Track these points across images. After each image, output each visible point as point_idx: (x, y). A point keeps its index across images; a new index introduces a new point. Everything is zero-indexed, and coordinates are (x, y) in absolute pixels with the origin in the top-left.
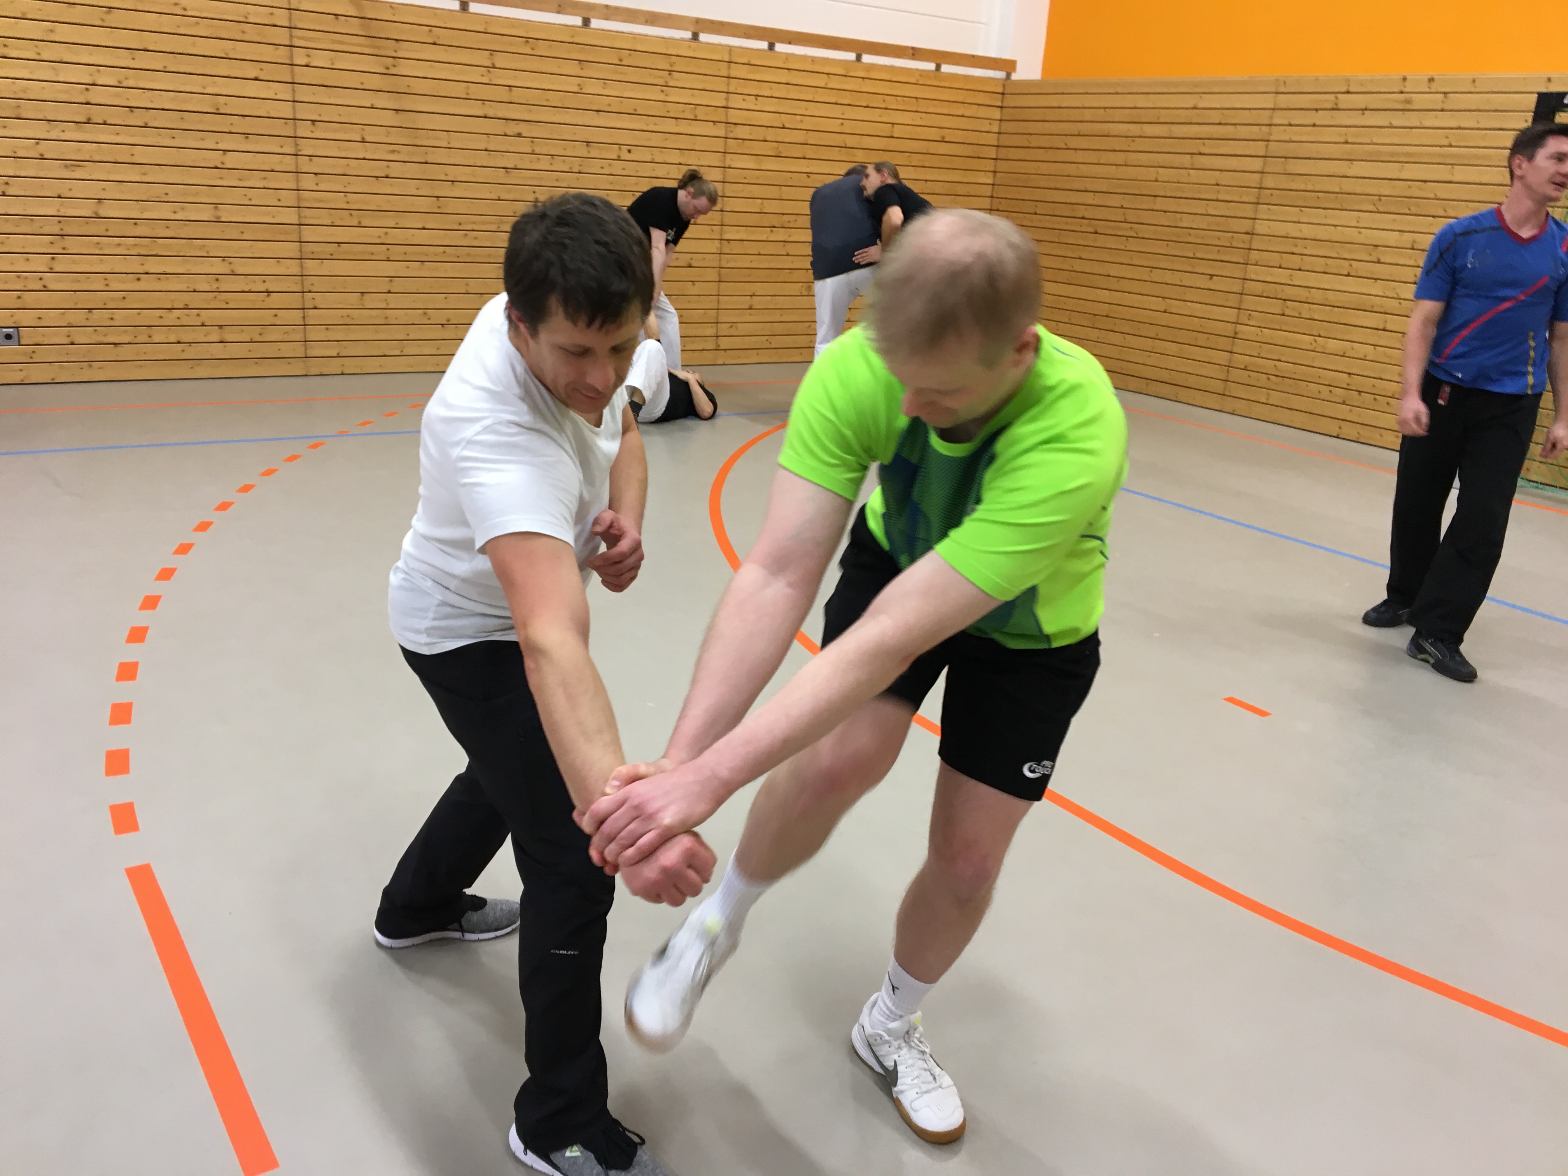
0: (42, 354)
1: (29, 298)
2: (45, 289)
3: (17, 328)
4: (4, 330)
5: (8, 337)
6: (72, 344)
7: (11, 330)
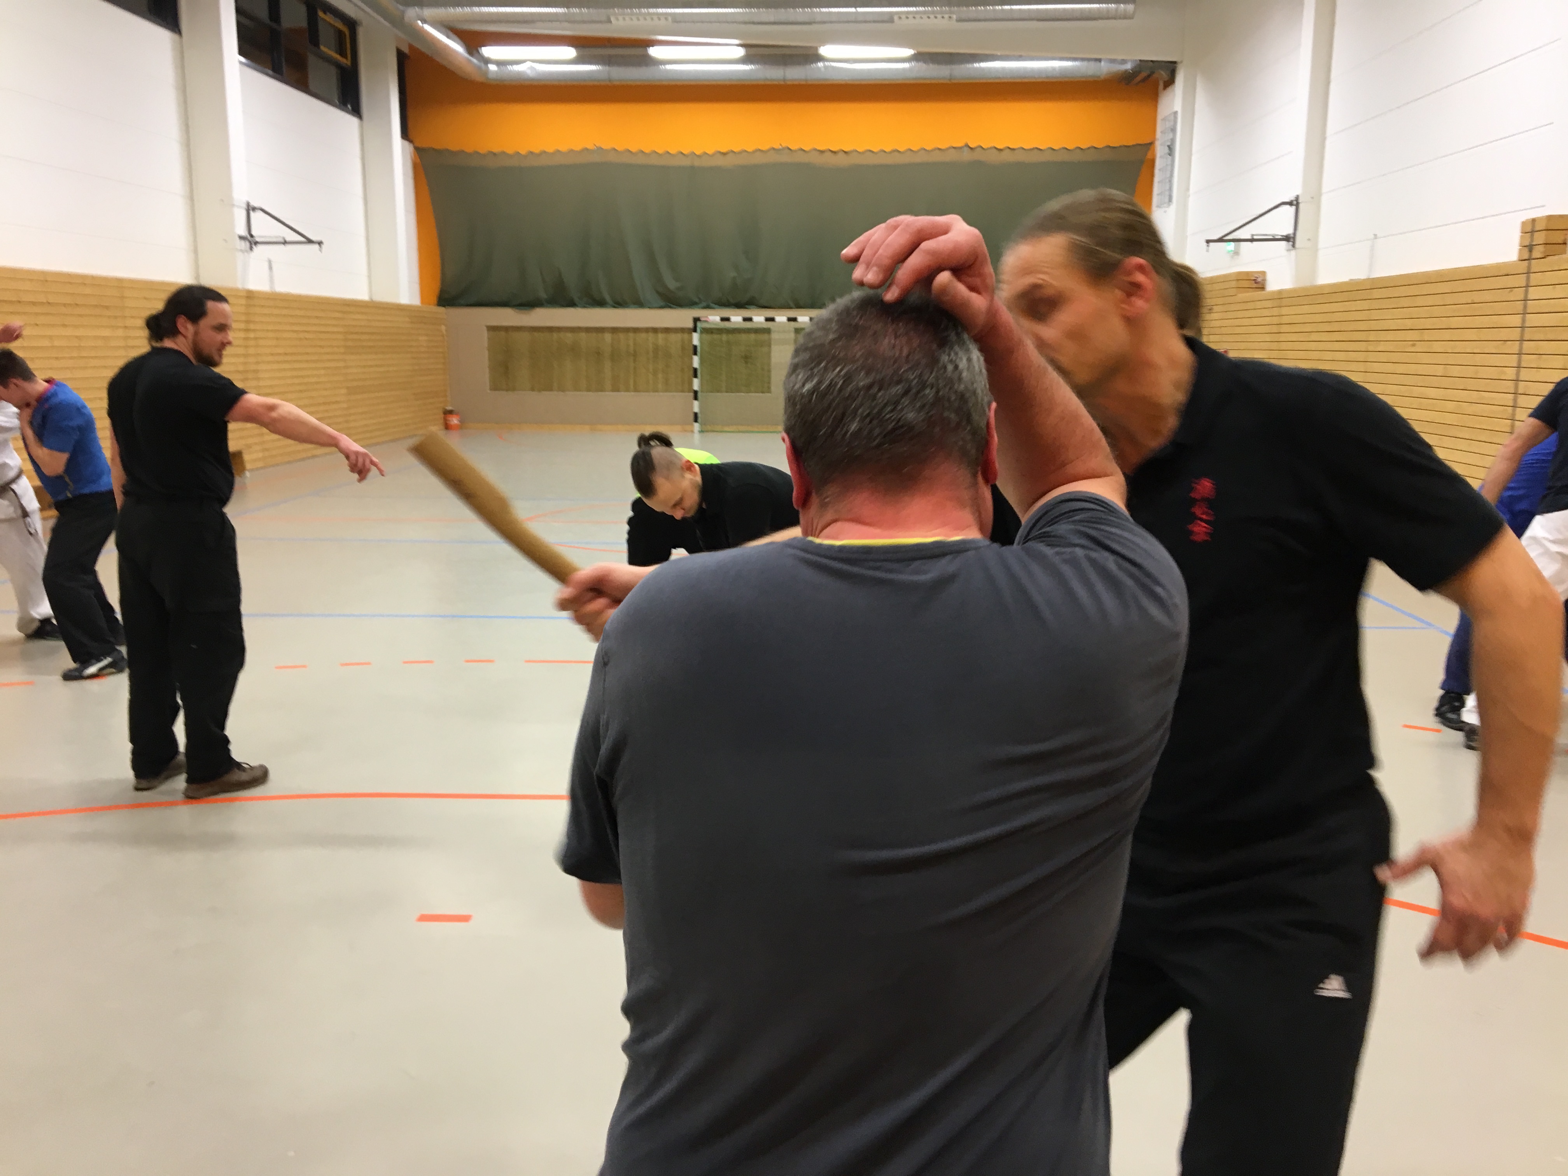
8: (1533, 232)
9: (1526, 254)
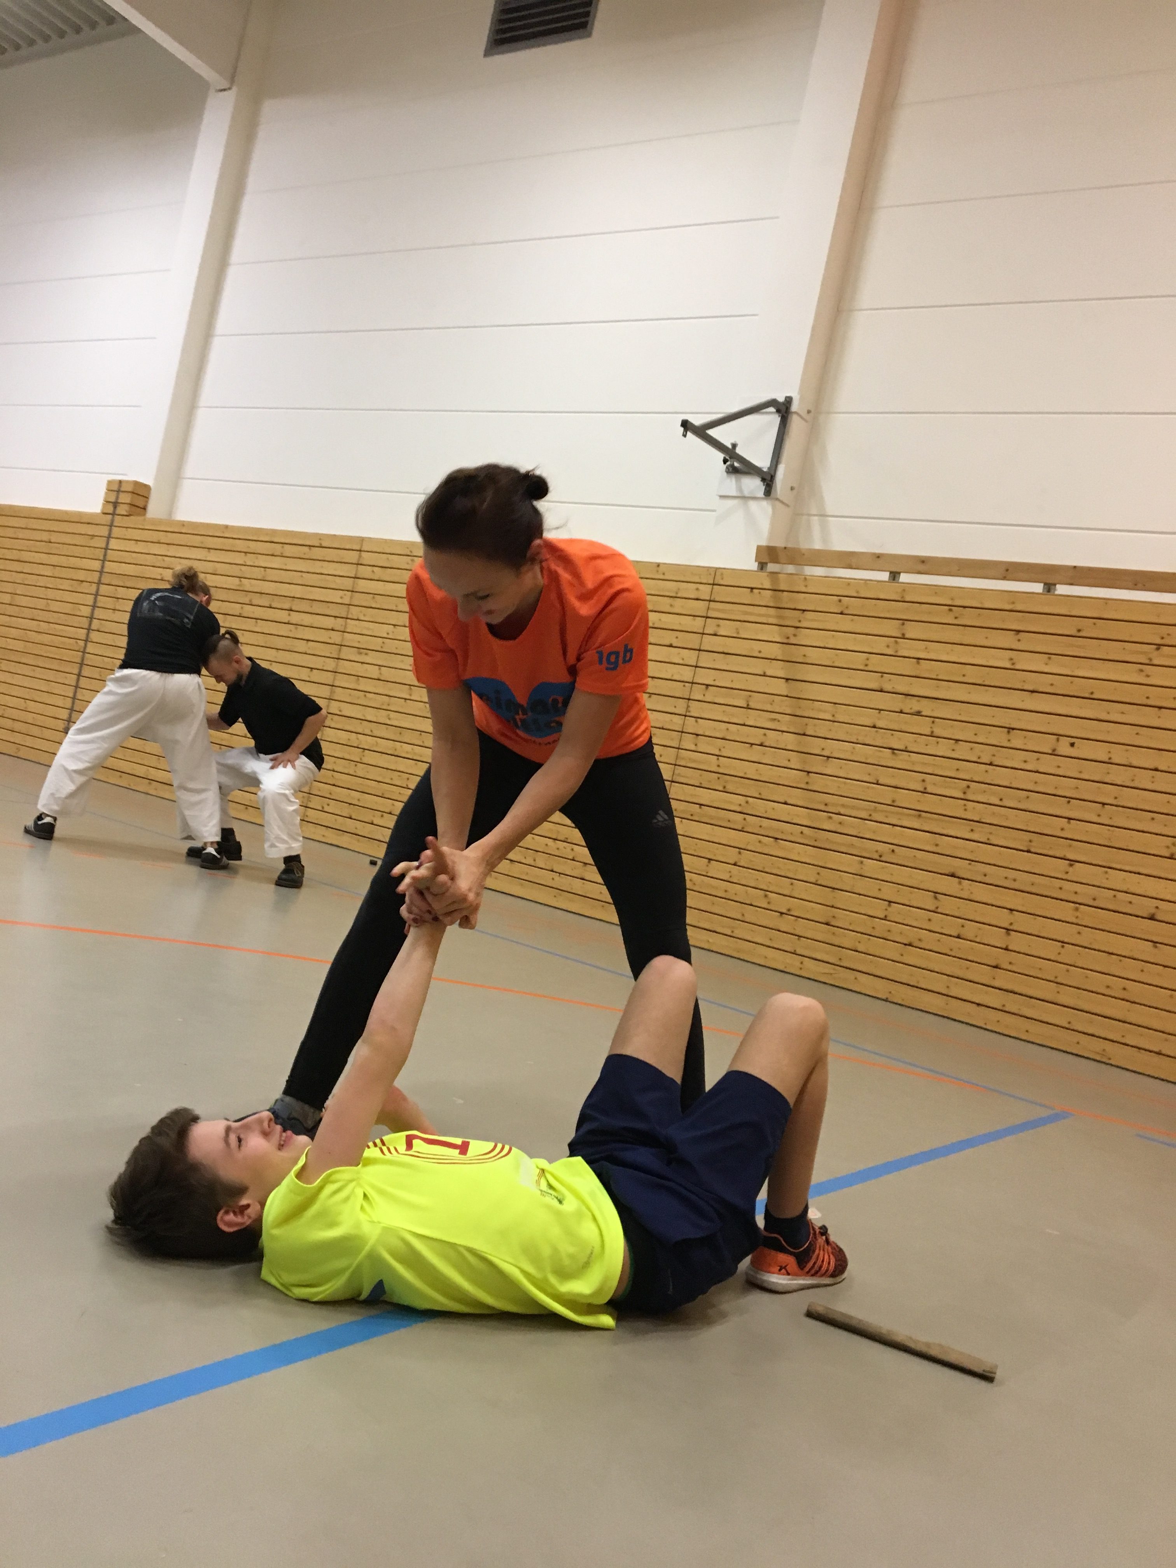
8: (118, 491)
9: (110, 509)
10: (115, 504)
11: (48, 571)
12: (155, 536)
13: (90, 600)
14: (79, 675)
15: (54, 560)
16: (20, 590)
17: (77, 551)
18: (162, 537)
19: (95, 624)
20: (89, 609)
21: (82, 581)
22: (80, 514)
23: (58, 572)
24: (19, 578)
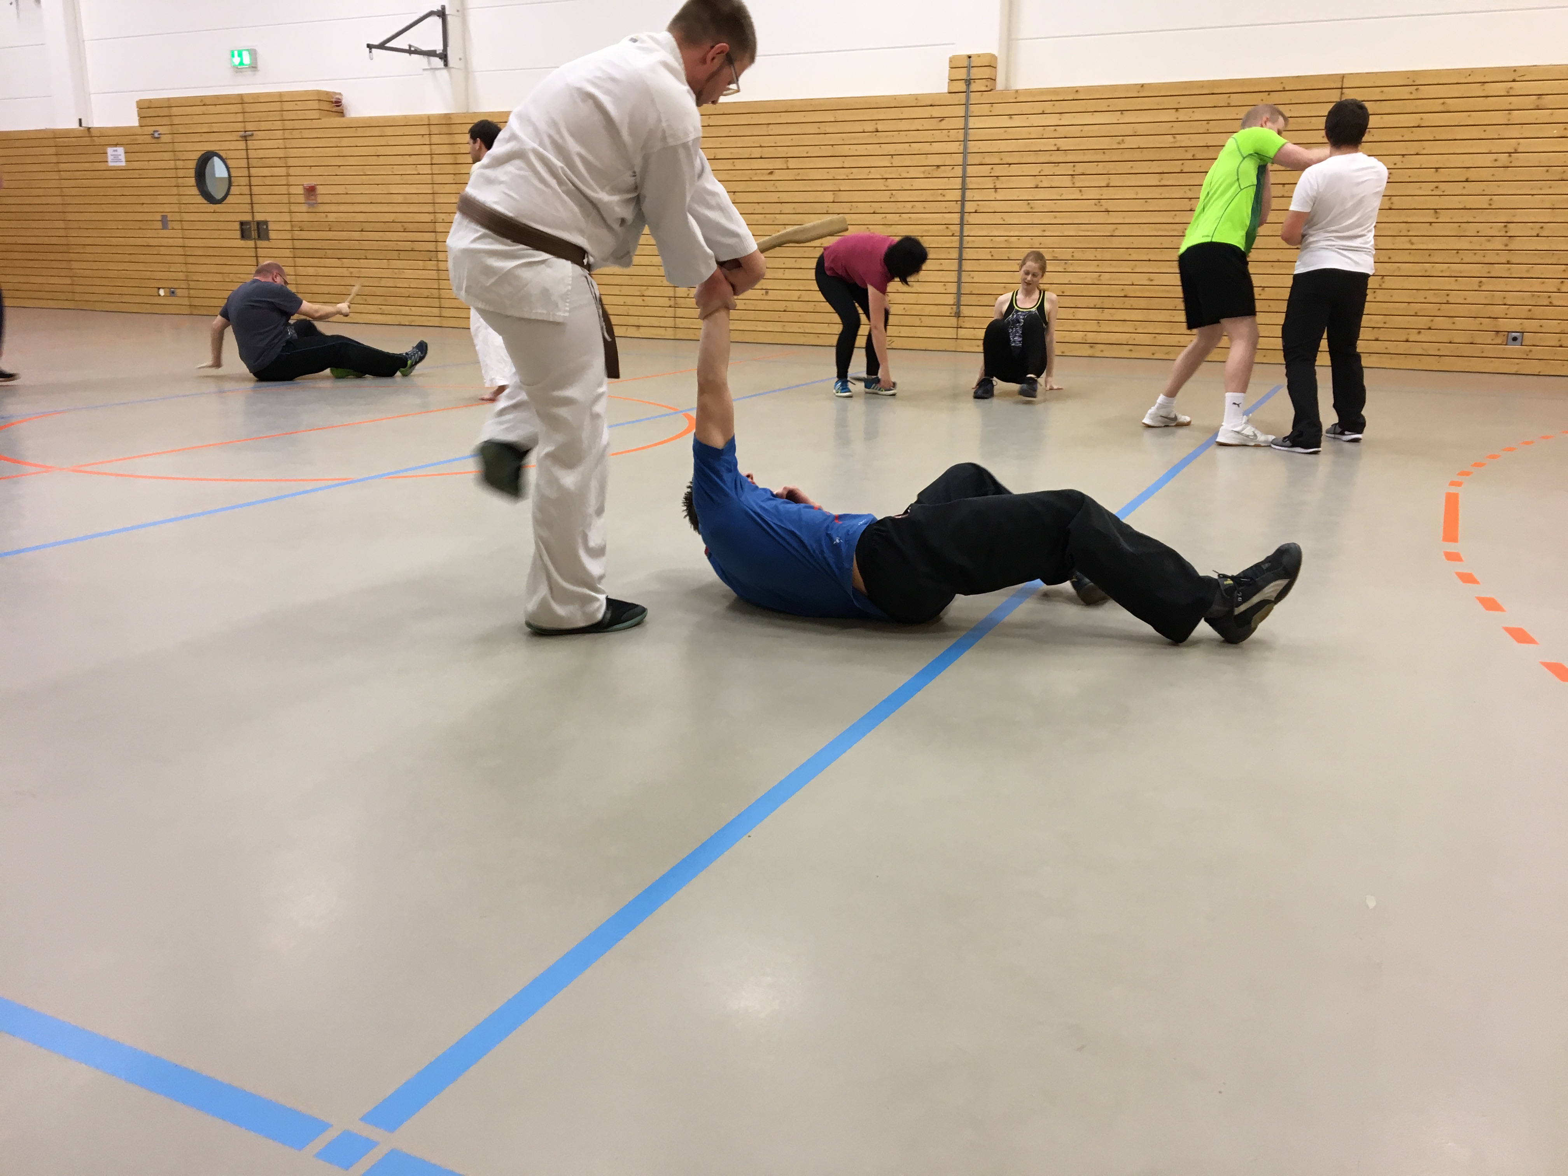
0: (1537, 352)
1: (1537, 312)
2: (1551, 305)
3: (1523, 332)
4: (1513, 334)
5: (1515, 339)
6: (1561, 346)
7: (1519, 334)
9: (962, 86)
10: (968, 82)
11: (885, 161)
12: (1039, 108)
13: (957, 184)
14: (961, 259)
15: (891, 149)
16: (845, 186)
17: (920, 136)
18: (1048, 107)
19: (969, 207)
20: (959, 192)
21: (938, 166)
22: (916, 97)
23: (897, 161)
24: (842, 174)
